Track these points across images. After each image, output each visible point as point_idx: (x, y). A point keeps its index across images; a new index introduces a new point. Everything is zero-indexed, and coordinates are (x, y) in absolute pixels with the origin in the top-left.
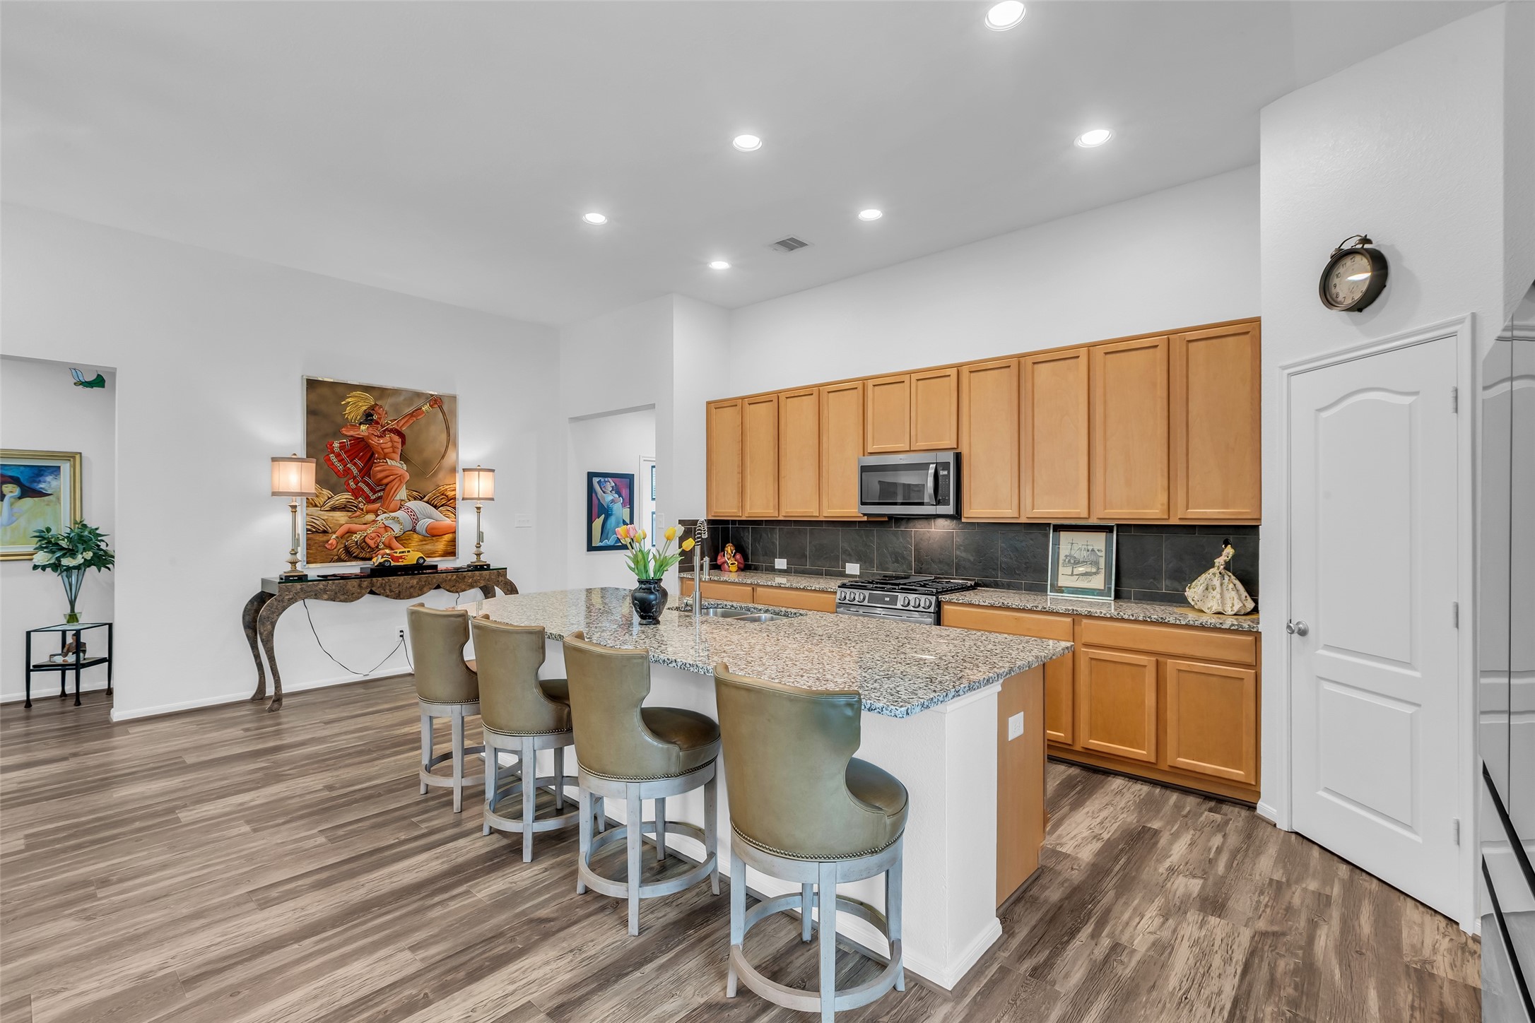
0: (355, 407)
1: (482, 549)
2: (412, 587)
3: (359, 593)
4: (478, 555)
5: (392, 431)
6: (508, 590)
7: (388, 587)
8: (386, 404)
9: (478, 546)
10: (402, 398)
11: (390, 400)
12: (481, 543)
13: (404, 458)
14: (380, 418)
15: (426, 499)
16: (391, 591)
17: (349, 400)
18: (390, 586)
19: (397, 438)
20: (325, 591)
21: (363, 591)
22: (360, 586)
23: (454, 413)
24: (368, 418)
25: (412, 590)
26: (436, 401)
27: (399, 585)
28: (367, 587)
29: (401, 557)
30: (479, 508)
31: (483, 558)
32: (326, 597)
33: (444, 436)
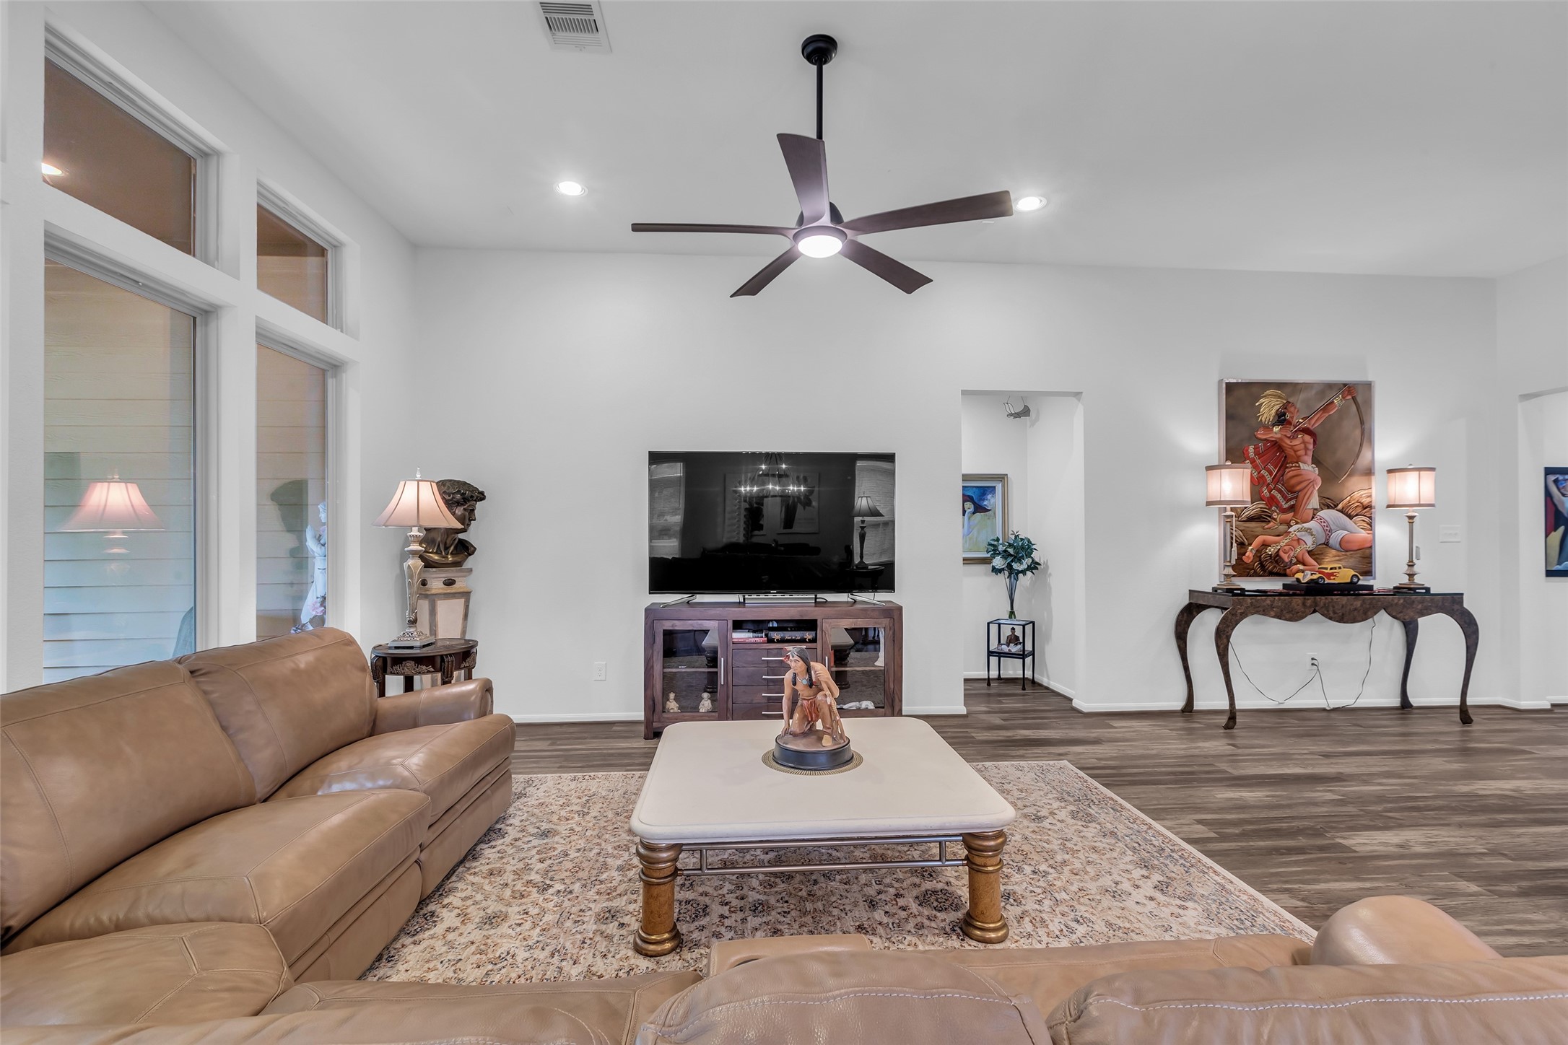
0: (1268, 408)
1: (1416, 569)
2: (1355, 609)
3: (1303, 612)
4: (1411, 576)
5: (1306, 431)
6: (1465, 622)
7: (1331, 608)
8: (1299, 400)
9: (1411, 565)
10: (1313, 392)
11: (1302, 396)
12: (1415, 560)
13: (1316, 461)
14: (1292, 417)
15: (1340, 506)
16: (1334, 613)
17: (1261, 401)
18: (1334, 607)
19: (1308, 438)
20: (1272, 607)
21: (1307, 611)
22: (1304, 604)
23: (1369, 402)
24: (1281, 419)
25: (1356, 613)
26: (1348, 389)
27: (1343, 606)
28: (1310, 607)
29: (1332, 574)
30: (1411, 518)
31: (1417, 579)
32: (1273, 613)
33: (1358, 432)
